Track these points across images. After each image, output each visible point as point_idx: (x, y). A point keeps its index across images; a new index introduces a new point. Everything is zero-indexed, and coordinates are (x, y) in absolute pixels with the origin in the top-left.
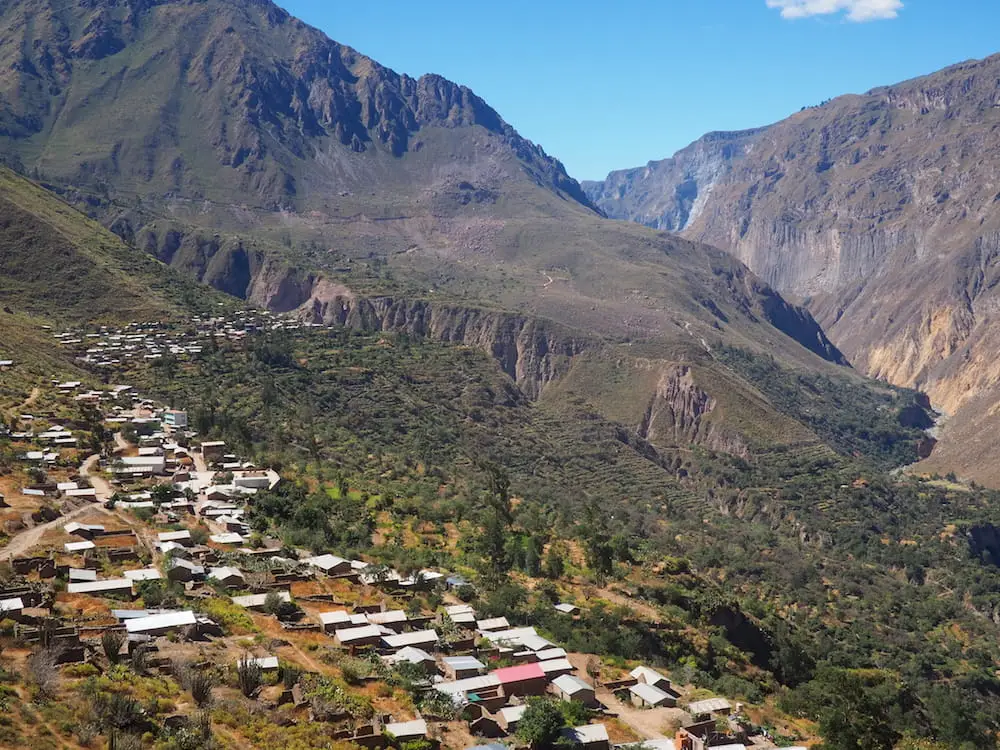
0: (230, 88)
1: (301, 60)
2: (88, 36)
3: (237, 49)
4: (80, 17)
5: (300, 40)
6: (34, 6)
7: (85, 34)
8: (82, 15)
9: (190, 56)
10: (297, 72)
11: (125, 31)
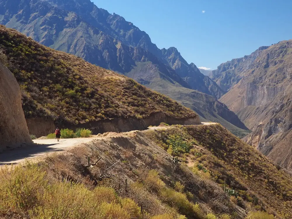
0: (80, 54)
1: (101, 45)
2: (43, 40)
3: (83, 42)
4: (42, 33)
5: (101, 38)
6: (30, 30)
7: (43, 39)
8: (43, 32)
9: (71, 45)
10: (100, 48)
11: (54, 37)
